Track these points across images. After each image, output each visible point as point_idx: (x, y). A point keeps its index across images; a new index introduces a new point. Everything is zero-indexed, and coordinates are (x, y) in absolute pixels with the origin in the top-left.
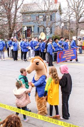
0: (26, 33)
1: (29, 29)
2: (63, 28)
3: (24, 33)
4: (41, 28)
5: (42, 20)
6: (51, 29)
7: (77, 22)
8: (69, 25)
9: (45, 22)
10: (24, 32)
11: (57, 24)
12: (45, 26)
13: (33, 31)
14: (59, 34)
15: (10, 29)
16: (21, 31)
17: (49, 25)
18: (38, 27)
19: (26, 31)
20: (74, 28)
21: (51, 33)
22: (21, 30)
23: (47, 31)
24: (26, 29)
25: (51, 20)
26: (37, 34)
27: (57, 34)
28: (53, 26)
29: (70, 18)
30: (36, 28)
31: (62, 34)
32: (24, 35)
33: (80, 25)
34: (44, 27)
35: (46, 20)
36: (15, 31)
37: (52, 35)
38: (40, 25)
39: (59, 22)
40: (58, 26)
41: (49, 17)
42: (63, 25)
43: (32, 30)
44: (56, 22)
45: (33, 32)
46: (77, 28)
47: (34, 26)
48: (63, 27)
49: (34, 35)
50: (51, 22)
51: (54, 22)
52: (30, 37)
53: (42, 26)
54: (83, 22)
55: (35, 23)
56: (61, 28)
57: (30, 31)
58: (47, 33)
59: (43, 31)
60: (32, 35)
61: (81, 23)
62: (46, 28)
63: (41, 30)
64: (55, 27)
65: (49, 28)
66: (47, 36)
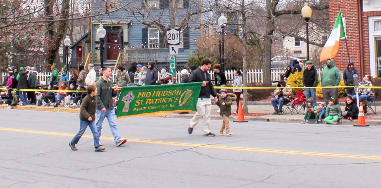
0: (102, 48)
1: (113, 34)
2: (223, 32)
3: (98, 45)
4: (151, 31)
5: (157, 6)
6: (186, 35)
7: (269, 13)
8: (242, 22)
9: (167, 12)
10: (97, 43)
11: (203, 18)
12: (166, 23)
13: (125, 39)
14: (212, 49)
15: (51, 32)
16: (89, 42)
17: (178, 22)
18: (144, 26)
19: (102, 40)
20: (262, 32)
21: (187, 46)
22: (87, 38)
23: (169, 42)
24: (103, 36)
26: (139, 51)
27: (205, 49)
28: (192, 25)
30: (138, 30)
31: (221, 48)
32: (98, 52)
33: (278, 21)
34: (162, 26)
35: (168, 5)
36: (67, 41)
37: (190, 55)
38: (148, 20)
39: (211, 10)
40: (210, 27)
42: (223, 19)
43: (122, 37)
44: (200, 12)
45: (126, 43)
46: (269, 30)
47: (129, 24)
48: (223, 27)
49: (130, 52)
50: (185, 12)
51: (196, 13)
52: (117, 61)
53: (157, 24)
54: (289, 12)
55: (133, 13)
56: (218, 31)
57: (116, 41)
58: (171, 47)
59: (161, 41)
60: (122, 55)
61: (282, 14)
62: (168, 32)
63: (154, 36)
64: (199, 28)
65: (178, 32)
66: (170, 58)
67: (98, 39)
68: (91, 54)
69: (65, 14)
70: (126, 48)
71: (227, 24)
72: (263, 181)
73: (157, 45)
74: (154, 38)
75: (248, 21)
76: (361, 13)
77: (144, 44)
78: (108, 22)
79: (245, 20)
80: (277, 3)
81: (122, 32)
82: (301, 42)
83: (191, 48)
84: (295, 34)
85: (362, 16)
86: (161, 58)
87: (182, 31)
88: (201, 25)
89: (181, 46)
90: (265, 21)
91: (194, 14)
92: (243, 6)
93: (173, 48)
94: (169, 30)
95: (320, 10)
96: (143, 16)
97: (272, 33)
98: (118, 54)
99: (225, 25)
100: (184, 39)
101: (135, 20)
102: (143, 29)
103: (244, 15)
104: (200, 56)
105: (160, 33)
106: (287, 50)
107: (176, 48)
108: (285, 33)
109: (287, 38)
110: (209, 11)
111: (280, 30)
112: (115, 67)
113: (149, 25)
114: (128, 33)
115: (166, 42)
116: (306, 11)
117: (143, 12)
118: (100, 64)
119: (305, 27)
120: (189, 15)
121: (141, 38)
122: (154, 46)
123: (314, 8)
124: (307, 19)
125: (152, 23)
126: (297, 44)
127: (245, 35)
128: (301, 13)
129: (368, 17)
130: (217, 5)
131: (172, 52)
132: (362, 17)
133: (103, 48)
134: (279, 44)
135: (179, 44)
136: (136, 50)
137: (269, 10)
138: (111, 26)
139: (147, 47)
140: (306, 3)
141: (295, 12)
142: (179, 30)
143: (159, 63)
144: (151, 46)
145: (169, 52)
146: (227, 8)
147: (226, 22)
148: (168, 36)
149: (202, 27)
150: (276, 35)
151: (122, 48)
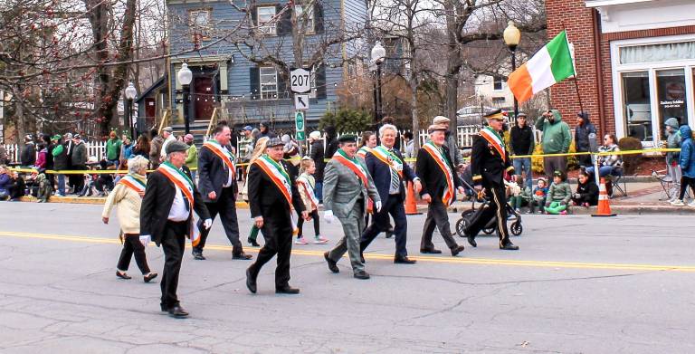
0: (186, 101)
1: (203, 79)
2: (379, 71)
3: (180, 97)
4: (265, 72)
5: (273, 32)
6: (321, 77)
7: (452, 39)
8: (409, 55)
9: (289, 41)
10: (178, 92)
11: (348, 50)
12: (289, 59)
13: (224, 86)
14: (362, 98)
15: (105, 78)
16: (165, 91)
17: (307, 55)
18: (253, 65)
19: (186, 88)
20: (442, 70)
21: (322, 94)
22: (162, 85)
23: (293, 88)
24: (188, 81)
25: (316, 29)
26: (246, 105)
27: (350, 99)
28: (327, 60)
29: (410, 18)
30: (243, 71)
31: (377, 96)
32: (180, 108)
33: (467, 51)
34: (281, 64)
35: (290, 30)
36: (130, 91)
37: (327, 108)
38: (260, 55)
39: (359, 36)
40: (359, 63)
41: (305, 15)
42: (379, 51)
43: (218, 82)
44: (342, 40)
45: (225, 92)
46: (453, 66)
47: (229, 62)
48: (379, 63)
49: (231, 106)
50: (317, 40)
51: (336, 42)
52: (211, 121)
53: (273, 60)
54: (484, 37)
55: (236, 44)
56: (371, 69)
57: (208, 89)
58: (296, 97)
59: (280, 89)
60: (219, 111)
61: (473, 40)
62: (292, 73)
63: (268, 79)
64: (341, 66)
65: (307, 73)
66: (296, 114)
67: (179, 87)
68: (170, 112)
69: (126, 47)
70: (225, 99)
71: (386, 58)
72: (449, 309)
73: (274, 93)
74: (270, 83)
75: (418, 52)
76: (599, 35)
77: (254, 93)
78: (195, 58)
79: (413, 51)
80: (465, 22)
81: (218, 75)
82: (503, 83)
83: (328, 98)
84: (495, 71)
85: (599, 39)
86: (281, 114)
87: (313, 71)
88: (344, 61)
89: (313, 95)
90: (445, 51)
91: (331, 43)
92: (410, 29)
93: (300, 99)
94: (293, 69)
95: (532, 31)
96: (252, 48)
97: (457, 70)
98: (213, 110)
99: (382, 60)
100: (317, 84)
101: (238, 55)
102: (251, 69)
103: (412, 44)
104: (343, 110)
105: (279, 75)
106: (482, 97)
107: (305, 98)
108: (479, 70)
109: (481, 78)
110: (356, 37)
111: (471, 66)
112: (208, 130)
113: (261, 63)
114: (228, 76)
115: (290, 88)
116: (511, 34)
117: (251, 41)
118: (184, 126)
119: (509, 59)
120: (324, 46)
121: (249, 84)
122: (270, 96)
123: (524, 29)
124: (513, 47)
125: (266, 60)
126: (498, 86)
127: (414, 75)
128: (503, 37)
129: (609, 41)
130: (368, 28)
131: (299, 106)
132: (599, 43)
133: (189, 101)
134: (468, 86)
135: (309, 92)
136: (241, 103)
137: (451, 34)
138: (201, 65)
139: (258, 97)
140: (510, 22)
141: (494, 35)
142: (309, 69)
143: (278, 123)
144: (264, 96)
145: (294, 104)
146: (386, 32)
147: (384, 55)
148: (292, 80)
149: (346, 63)
150: (463, 73)
151: (219, 99)
